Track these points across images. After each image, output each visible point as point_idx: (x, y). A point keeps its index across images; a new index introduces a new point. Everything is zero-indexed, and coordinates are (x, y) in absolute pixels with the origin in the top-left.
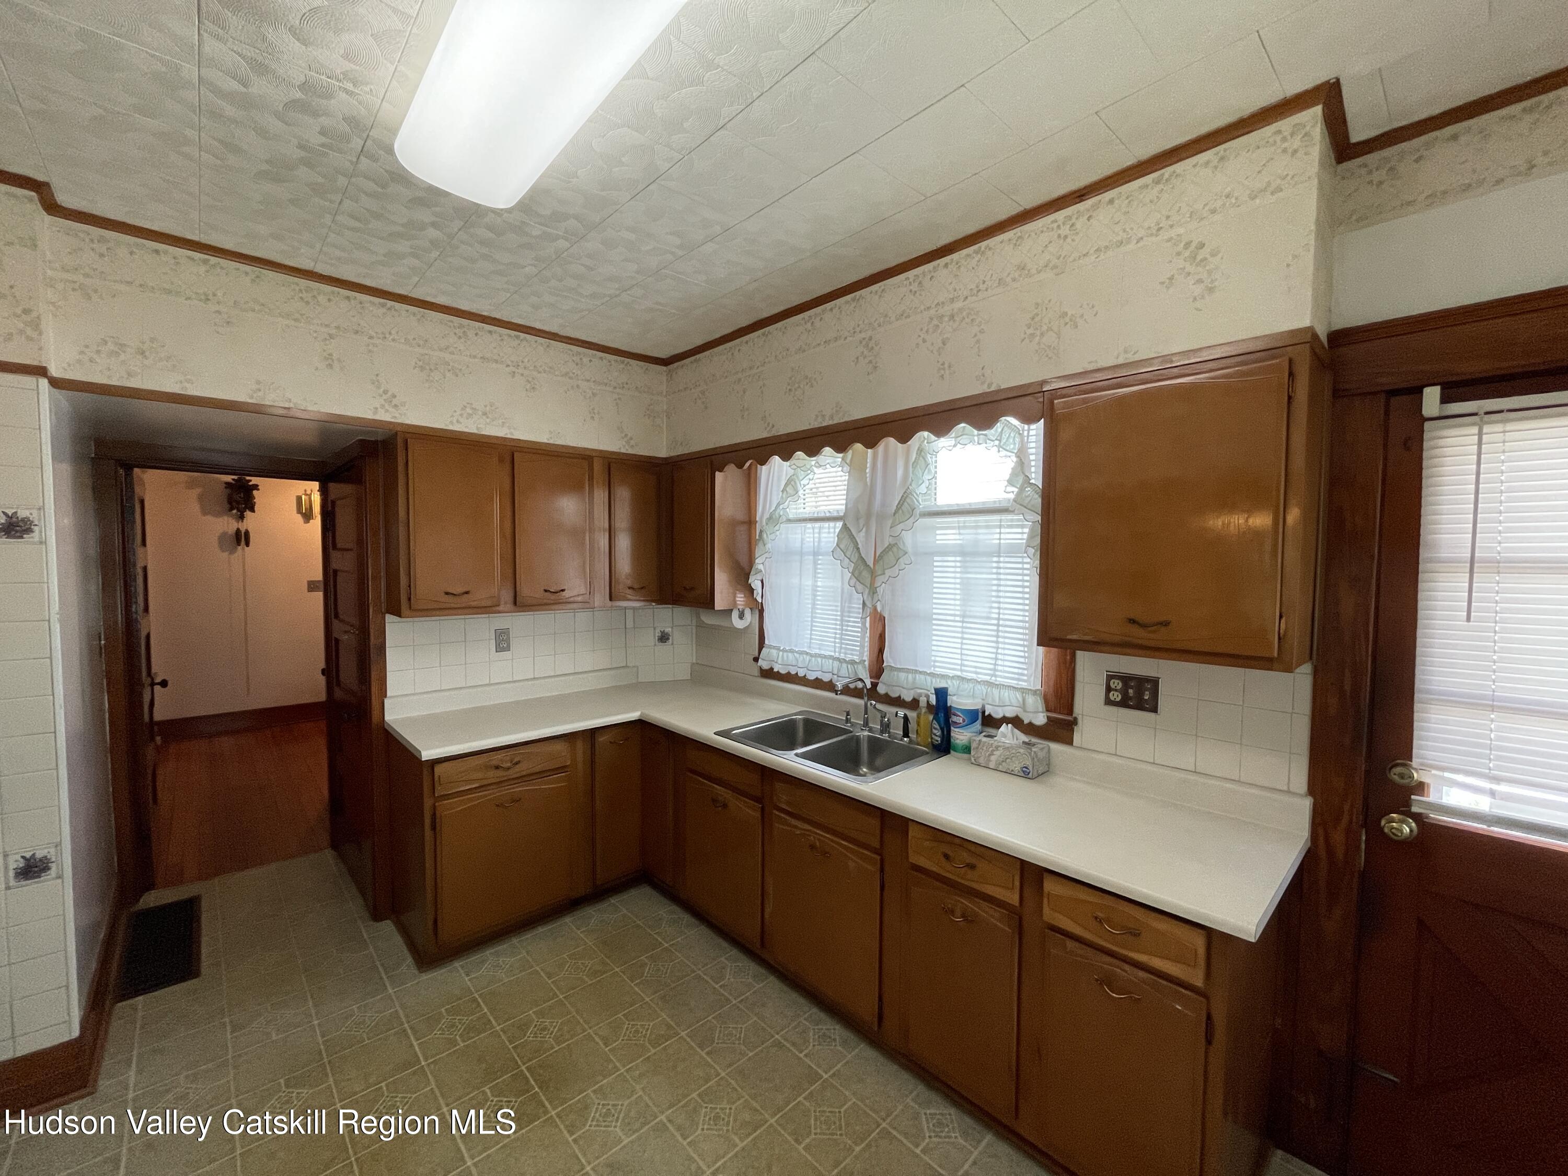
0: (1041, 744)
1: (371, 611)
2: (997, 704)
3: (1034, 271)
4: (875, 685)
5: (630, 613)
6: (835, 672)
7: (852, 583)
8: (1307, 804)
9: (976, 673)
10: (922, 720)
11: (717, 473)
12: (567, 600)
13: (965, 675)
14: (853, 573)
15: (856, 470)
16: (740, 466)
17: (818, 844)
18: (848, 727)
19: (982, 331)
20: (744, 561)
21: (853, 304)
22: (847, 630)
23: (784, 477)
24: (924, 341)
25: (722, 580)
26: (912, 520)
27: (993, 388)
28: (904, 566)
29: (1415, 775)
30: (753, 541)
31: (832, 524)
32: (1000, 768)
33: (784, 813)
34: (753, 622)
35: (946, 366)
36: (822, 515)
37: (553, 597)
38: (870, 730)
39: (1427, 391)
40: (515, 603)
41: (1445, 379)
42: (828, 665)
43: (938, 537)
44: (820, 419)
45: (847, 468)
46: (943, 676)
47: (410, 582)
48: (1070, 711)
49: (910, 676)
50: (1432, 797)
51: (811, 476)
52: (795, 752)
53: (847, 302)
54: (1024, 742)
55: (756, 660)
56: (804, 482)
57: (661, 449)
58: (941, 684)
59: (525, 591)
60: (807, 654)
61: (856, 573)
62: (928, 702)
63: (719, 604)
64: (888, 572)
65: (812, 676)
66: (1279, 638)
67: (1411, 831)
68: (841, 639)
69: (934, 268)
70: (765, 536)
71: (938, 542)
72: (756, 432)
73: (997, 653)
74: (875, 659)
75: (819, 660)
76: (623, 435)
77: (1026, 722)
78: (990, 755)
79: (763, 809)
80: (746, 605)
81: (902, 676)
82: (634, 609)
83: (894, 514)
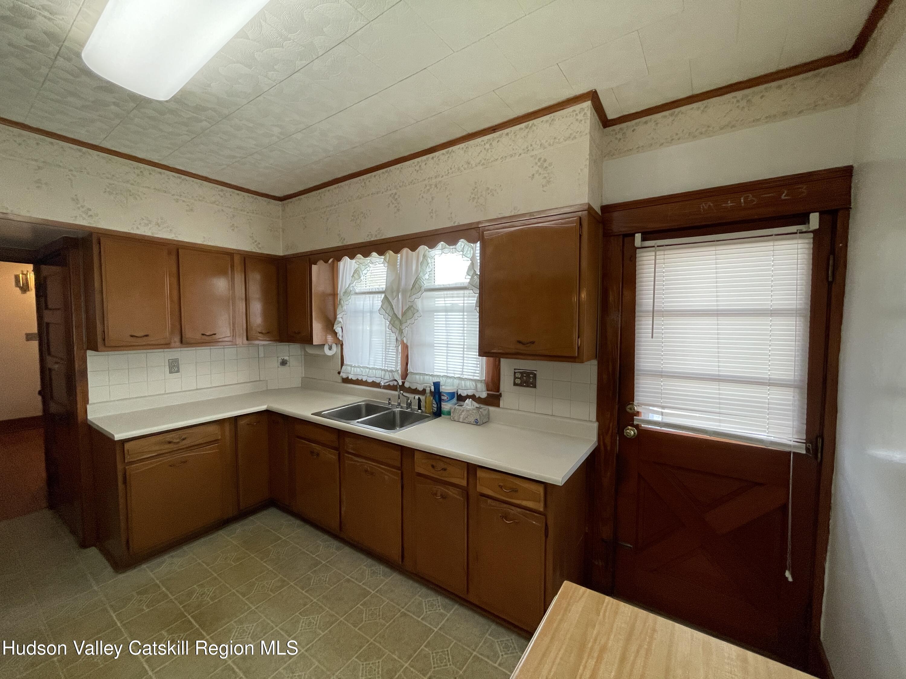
0: (485, 408)
1: (75, 349)
2: (464, 389)
3: (474, 165)
4: (403, 383)
5: (261, 349)
6: (383, 377)
7: (390, 328)
8: (596, 425)
9: (454, 374)
10: (427, 400)
11: (313, 266)
12: (217, 340)
13: (449, 375)
14: (390, 322)
15: (392, 265)
16: (326, 262)
17: (369, 469)
18: (390, 406)
19: (451, 194)
20: (331, 317)
21: (386, 174)
22: (388, 354)
23: (353, 269)
24: (422, 197)
25: (317, 328)
26: (420, 293)
27: (456, 225)
28: (417, 318)
29: (636, 408)
30: (336, 305)
31: (379, 295)
32: (465, 421)
33: (351, 455)
34: (337, 352)
35: (434, 211)
36: (374, 290)
37: (209, 338)
38: (402, 408)
39: (637, 235)
40: (181, 342)
41: (643, 231)
42: (379, 373)
43: (436, 302)
44: (370, 237)
45: (386, 265)
46: (438, 376)
47: (104, 329)
48: (498, 389)
49: (421, 377)
50: (643, 417)
51: (368, 269)
52: (357, 421)
53: (383, 173)
54: (476, 407)
55: (339, 373)
56: (365, 272)
57: (279, 251)
58: (436, 380)
59: (189, 334)
60: (367, 368)
61: (392, 323)
62: (430, 390)
63: (316, 341)
64: (409, 322)
65: (370, 380)
66: (578, 348)
67: (634, 433)
68: (385, 359)
69: (427, 159)
70: (342, 302)
71: (436, 305)
72: (334, 243)
73: (463, 363)
74: (404, 370)
75: (374, 371)
76: (254, 241)
77: (477, 397)
78: (460, 415)
79: (339, 454)
80: (333, 342)
81: (417, 377)
82: (264, 345)
83: (411, 289)
